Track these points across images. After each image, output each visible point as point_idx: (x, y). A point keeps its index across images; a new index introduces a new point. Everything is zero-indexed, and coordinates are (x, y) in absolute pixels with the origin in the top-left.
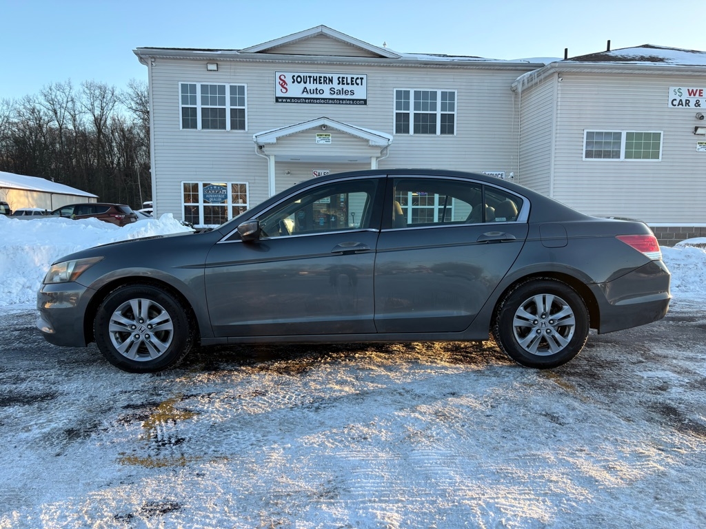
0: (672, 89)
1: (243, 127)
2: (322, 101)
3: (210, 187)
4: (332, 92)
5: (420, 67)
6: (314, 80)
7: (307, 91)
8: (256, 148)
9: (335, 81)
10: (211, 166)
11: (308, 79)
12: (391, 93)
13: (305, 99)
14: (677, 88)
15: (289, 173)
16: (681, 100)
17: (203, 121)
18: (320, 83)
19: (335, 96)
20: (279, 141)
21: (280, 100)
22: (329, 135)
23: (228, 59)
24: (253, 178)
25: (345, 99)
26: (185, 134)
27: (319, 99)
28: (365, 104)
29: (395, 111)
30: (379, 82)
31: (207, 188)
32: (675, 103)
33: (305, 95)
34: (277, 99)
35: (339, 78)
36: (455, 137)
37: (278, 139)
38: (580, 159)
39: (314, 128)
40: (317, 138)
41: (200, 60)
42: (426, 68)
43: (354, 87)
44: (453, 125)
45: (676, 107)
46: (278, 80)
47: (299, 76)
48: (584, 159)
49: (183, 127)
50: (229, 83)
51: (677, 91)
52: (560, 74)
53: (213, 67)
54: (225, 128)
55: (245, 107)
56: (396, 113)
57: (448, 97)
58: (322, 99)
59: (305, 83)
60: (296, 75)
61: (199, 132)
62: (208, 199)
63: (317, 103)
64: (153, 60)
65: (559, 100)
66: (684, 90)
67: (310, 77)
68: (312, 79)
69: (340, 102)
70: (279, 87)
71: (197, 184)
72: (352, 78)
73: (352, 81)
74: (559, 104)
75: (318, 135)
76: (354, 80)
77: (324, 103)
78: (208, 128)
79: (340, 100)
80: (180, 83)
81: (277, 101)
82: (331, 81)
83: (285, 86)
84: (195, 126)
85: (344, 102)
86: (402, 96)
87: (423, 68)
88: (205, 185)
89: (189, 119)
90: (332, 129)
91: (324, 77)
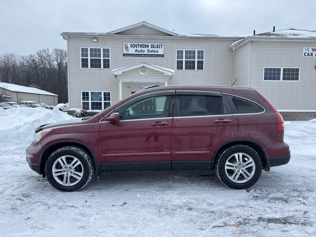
0: (304, 48)
1: (108, 67)
2: (144, 56)
3: (94, 94)
4: (149, 52)
5: (188, 40)
6: (140, 46)
7: (137, 51)
8: (113, 77)
9: (150, 46)
10: (95, 84)
11: (138, 45)
12: (175, 51)
13: (137, 54)
14: (307, 48)
15: (129, 87)
16: (309, 53)
17: (91, 64)
18: (143, 47)
19: (150, 53)
20: (124, 74)
21: (125, 55)
22: (146, 71)
23: (102, 37)
24: (113, 90)
25: (154, 55)
26: (83, 70)
27: (142, 54)
28: (163, 56)
29: (177, 60)
30: (169, 47)
31: (93, 94)
32: (306, 54)
33: (136, 53)
34: (124, 55)
35: (152, 45)
36: (204, 71)
37: (123, 73)
38: (262, 81)
39: (140, 68)
40: (141, 72)
41: (90, 37)
42: (191, 40)
43: (158, 49)
44: (203, 66)
45: (306, 56)
46: (124, 46)
47: (134, 44)
48: (263, 80)
49: (82, 67)
50: (102, 47)
51: (307, 49)
52: (252, 42)
53: (95, 40)
54: (101, 67)
55: (110, 58)
56: (177, 61)
57: (201, 53)
58: (144, 54)
59: (136, 47)
60: (132, 44)
61: (89, 69)
62: (93, 99)
63: (142, 56)
64: (69, 38)
65: (252, 53)
66: (310, 49)
67: (139, 45)
68: (139, 46)
69: (152, 56)
70: (125, 49)
71: (88, 92)
72: (157, 45)
73: (157, 46)
74: (252, 55)
75: (141, 71)
76: (158, 46)
77: (145, 56)
78: (93, 67)
79: (152, 55)
80: (81, 48)
81: (124, 56)
82: (148, 46)
83: (127, 49)
84: (87, 67)
85: (154, 56)
86: (180, 53)
87: (189, 40)
88: (92, 93)
89: (84, 64)
90: (147, 68)
91: (145, 45)
